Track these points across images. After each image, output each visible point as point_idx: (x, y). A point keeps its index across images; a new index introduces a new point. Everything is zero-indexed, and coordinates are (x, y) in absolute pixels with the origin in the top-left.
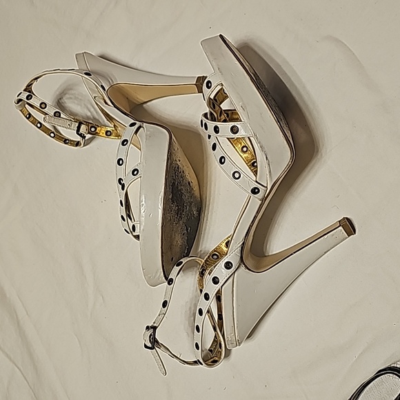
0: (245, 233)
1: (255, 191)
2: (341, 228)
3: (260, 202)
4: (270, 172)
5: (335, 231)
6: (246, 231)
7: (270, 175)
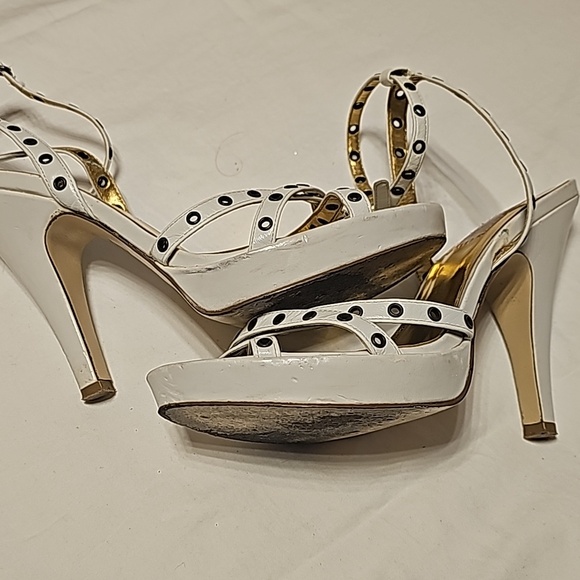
0: (105, 223)
1: (163, 244)
2: (95, 380)
3: (148, 253)
4: (188, 272)
5: (92, 369)
6: (108, 225)
7: (183, 272)
